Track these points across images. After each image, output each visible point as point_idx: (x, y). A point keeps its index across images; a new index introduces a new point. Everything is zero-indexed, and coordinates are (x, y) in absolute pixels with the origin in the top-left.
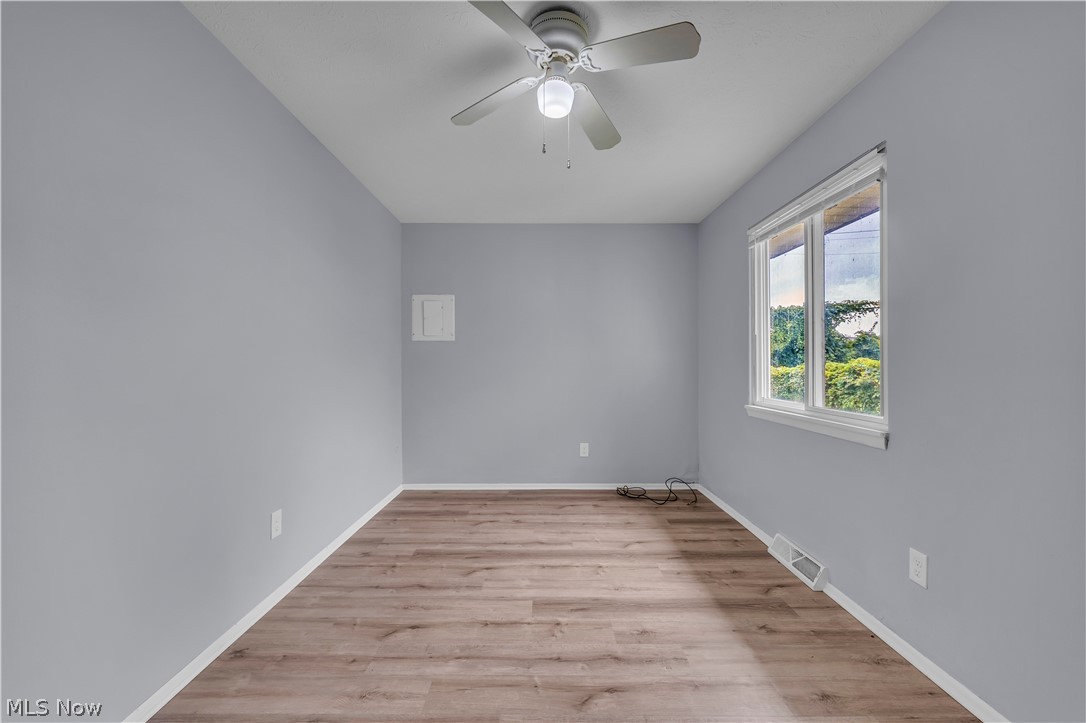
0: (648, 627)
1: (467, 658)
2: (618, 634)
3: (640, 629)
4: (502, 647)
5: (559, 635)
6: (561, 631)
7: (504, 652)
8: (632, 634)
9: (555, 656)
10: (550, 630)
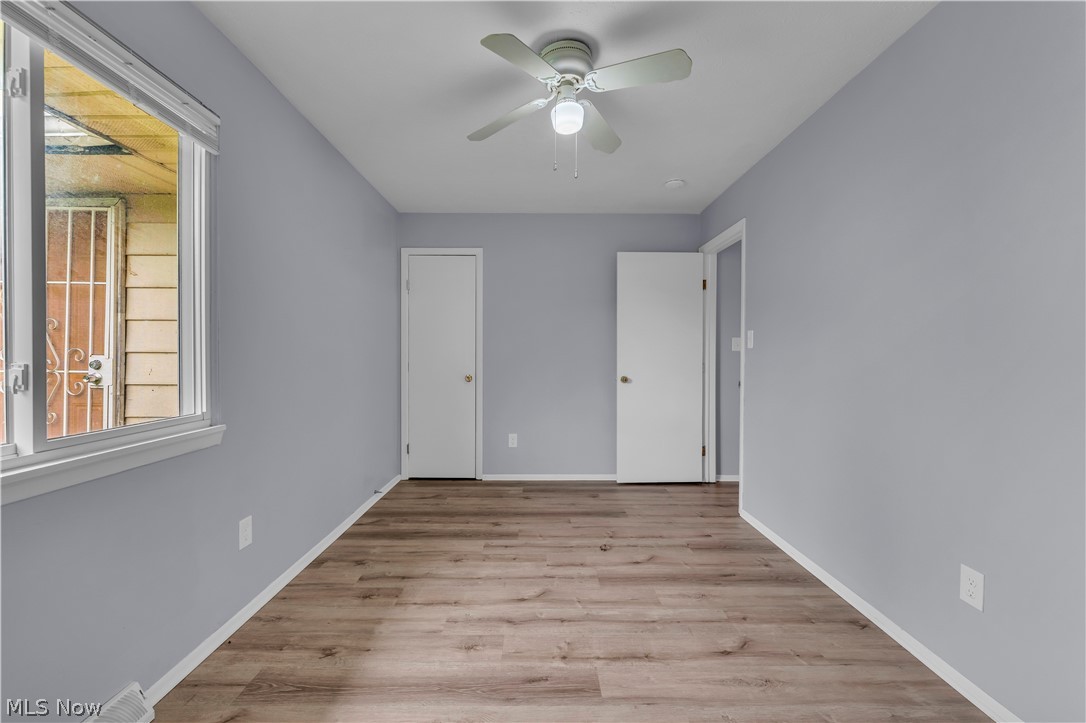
0: (460, 655)
1: (646, 622)
2: (499, 645)
3: (472, 652)
4: (619, 631)
5: (563, 645)
6: (560, 648)
7: (614, 626)
8: (484, 645)
9: (566, 624)
10: (573, 650)
